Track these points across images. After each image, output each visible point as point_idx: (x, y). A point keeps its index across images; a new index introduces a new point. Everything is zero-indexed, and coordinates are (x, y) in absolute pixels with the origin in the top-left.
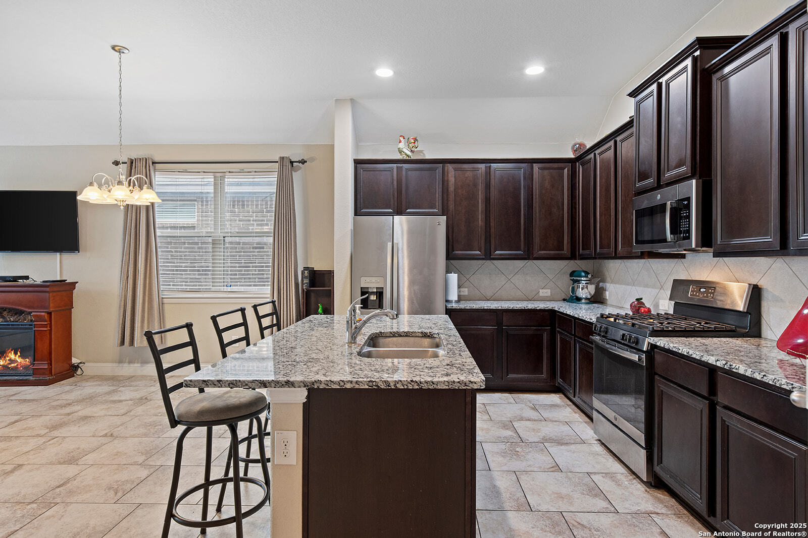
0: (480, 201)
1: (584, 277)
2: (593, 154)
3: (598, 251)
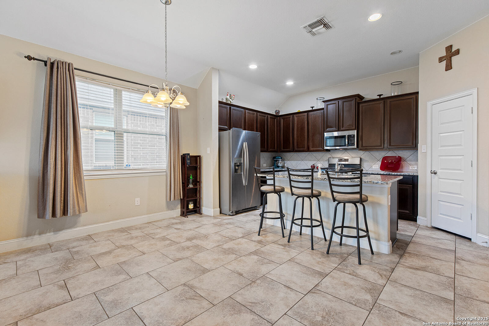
1: (280, 159)
2: (292, 116)
3: (296, 149)
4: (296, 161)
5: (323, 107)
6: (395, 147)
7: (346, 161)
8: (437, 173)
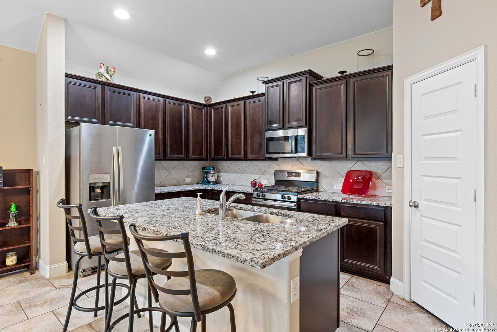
0: (160, 122)
1: (212, 170)
2: (225, 105)
3: (230, 156)
4: (235, 174)
5: (264, 92)
6: (362, 156)
7: (297, 177)
8: (420, 207)
